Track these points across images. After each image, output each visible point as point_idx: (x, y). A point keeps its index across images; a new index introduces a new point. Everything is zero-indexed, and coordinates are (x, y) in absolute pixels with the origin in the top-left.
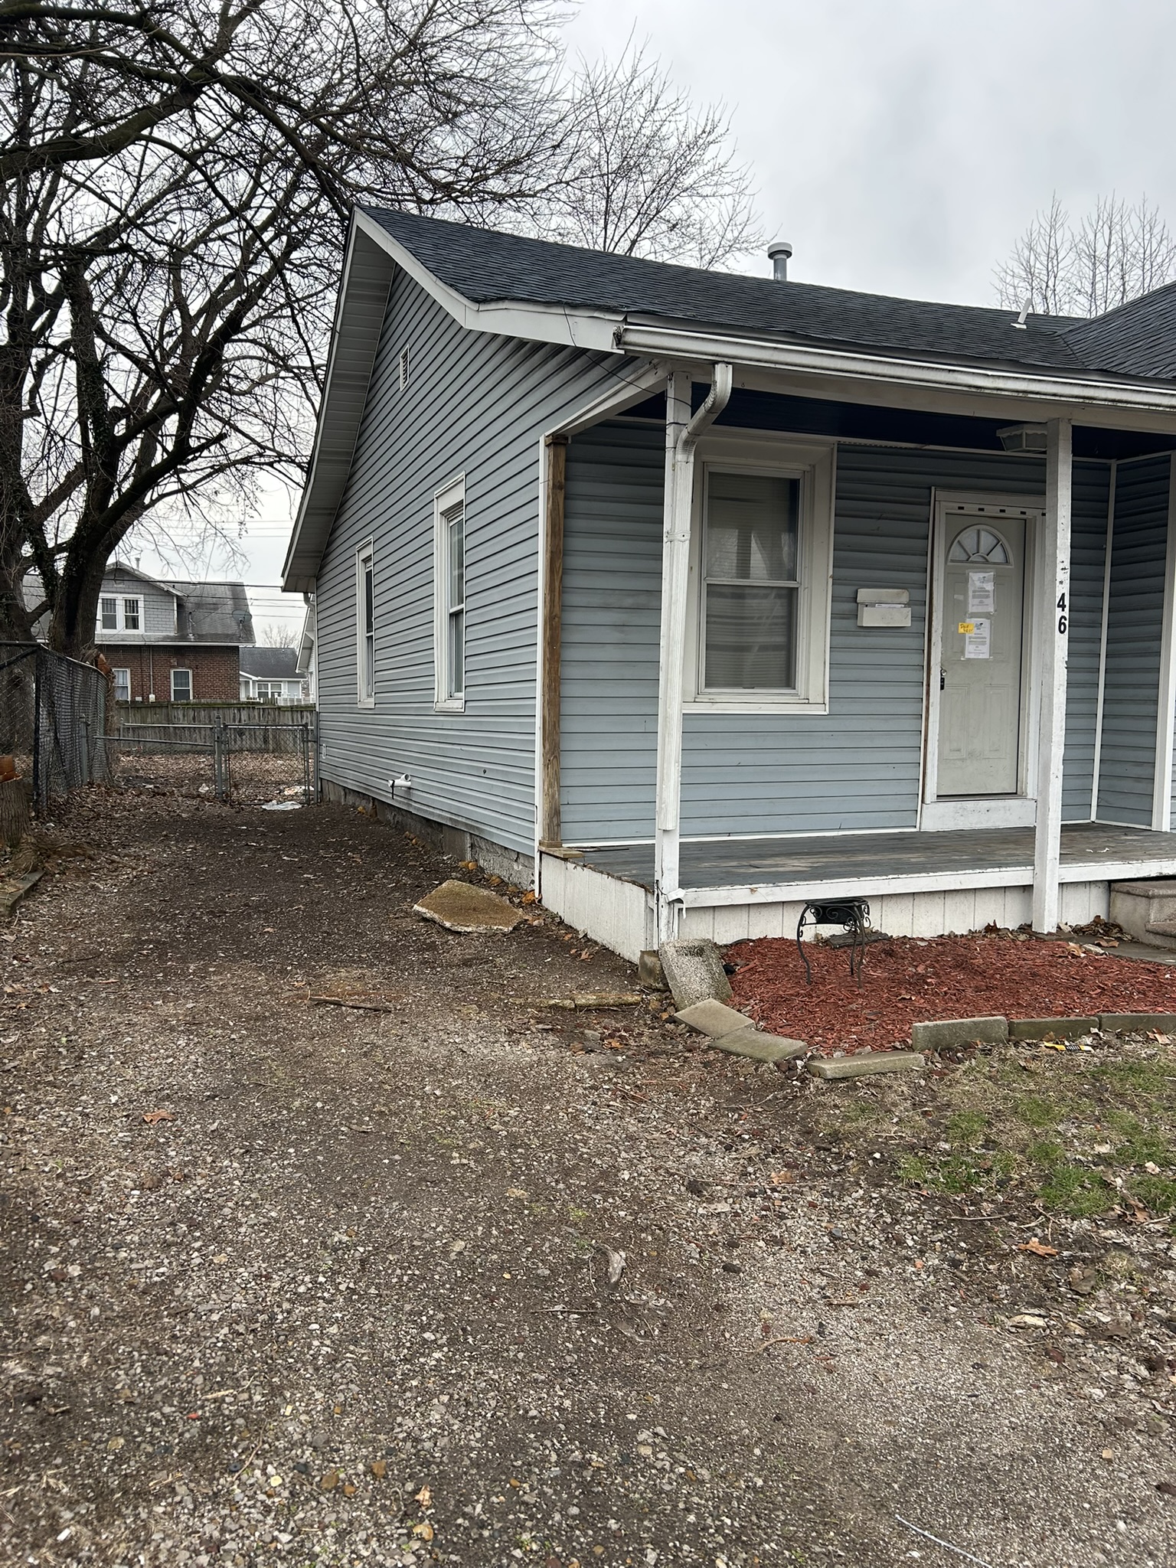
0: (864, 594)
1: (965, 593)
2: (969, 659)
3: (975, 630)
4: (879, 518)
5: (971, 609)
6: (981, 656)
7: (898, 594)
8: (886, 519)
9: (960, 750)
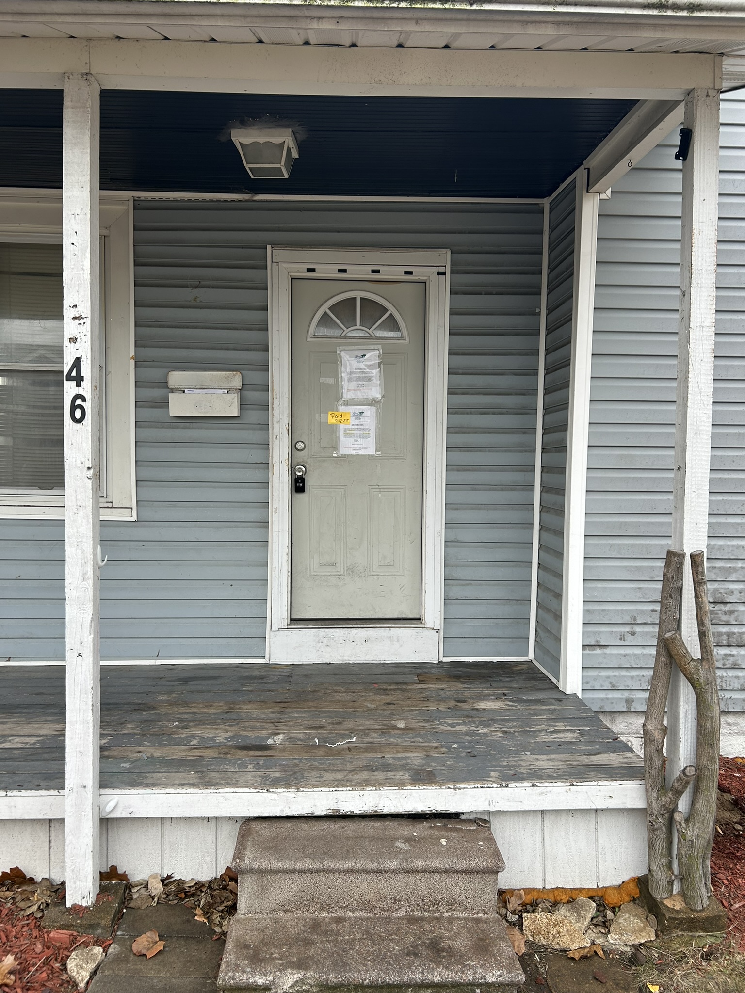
0: (176, 378)
1: (335, 374)
2: (345, 456)
3: (352, 421)
4: (196, 287)
5: (347, 395)
6: (362, 452)
7: (226, 377)
8: (208, 287)
9: (333, 565)
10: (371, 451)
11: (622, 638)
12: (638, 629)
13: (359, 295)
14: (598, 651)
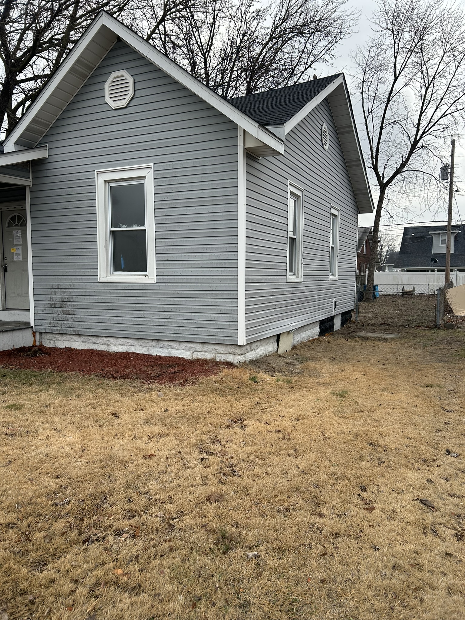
1: (12, 238)
2: (15, 261)
3: (16, 251)
5: (15, 244)
6: (19, 260)
9: (14, 293)
10: (21, 260)
11: (43, 311)
12: (46, 309)
13: (16, 214)
14: (38, 315)
